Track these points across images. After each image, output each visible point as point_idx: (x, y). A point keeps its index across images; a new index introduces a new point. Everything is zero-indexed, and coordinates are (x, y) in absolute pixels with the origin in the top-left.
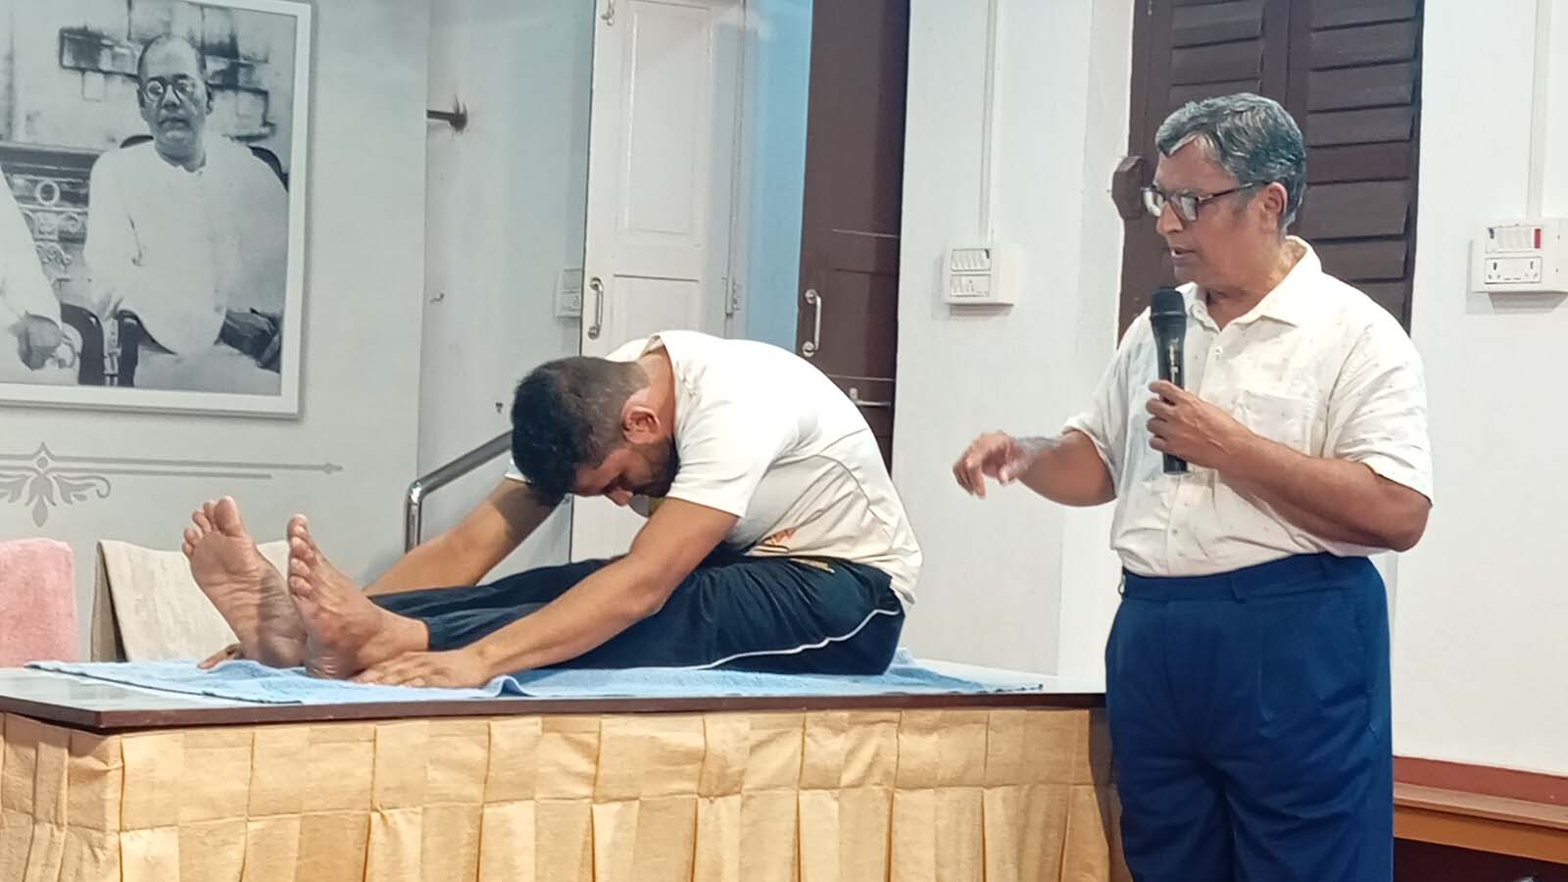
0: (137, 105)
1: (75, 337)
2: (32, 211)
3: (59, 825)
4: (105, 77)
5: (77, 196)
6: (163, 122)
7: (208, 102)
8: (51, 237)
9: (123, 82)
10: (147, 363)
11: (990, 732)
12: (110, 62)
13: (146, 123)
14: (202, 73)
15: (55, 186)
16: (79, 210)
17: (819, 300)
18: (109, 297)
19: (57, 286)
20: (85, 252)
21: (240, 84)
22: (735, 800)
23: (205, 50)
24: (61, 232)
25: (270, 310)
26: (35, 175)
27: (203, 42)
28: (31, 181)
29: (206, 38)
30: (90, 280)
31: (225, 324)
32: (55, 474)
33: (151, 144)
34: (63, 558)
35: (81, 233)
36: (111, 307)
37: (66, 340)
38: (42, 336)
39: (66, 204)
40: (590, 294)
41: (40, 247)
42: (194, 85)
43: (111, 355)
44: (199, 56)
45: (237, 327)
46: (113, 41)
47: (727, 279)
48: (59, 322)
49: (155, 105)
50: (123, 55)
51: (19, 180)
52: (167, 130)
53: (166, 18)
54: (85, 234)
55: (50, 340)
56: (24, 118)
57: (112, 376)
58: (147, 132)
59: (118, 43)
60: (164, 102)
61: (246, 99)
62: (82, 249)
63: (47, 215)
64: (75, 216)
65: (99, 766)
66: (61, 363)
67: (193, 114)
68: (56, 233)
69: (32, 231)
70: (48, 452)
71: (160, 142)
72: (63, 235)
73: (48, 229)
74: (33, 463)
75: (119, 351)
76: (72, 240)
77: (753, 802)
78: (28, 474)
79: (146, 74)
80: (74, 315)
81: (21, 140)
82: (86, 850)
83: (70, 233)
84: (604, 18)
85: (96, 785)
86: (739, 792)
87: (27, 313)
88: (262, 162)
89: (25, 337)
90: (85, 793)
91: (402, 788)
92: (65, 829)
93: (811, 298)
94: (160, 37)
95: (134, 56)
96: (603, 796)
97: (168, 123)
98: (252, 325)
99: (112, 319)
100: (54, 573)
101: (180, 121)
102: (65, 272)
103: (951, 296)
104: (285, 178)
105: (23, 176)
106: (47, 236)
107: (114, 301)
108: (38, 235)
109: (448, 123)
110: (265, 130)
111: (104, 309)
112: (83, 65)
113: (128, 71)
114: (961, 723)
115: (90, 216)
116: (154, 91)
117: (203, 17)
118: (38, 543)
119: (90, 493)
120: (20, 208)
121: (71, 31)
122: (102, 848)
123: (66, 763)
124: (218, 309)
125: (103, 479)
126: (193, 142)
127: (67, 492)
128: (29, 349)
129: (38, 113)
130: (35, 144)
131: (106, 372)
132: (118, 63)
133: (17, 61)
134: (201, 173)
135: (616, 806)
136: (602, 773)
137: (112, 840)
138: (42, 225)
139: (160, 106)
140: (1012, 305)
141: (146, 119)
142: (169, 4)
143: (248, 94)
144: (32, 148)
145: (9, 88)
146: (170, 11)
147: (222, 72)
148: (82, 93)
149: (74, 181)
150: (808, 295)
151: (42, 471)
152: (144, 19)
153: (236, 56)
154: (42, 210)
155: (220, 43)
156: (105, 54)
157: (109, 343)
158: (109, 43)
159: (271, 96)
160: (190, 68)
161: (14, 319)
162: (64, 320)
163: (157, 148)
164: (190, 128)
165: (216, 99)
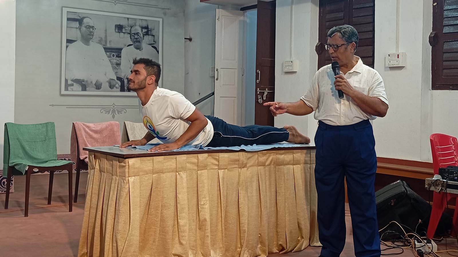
0: (130, 39)
3: (117, 176)
4: (124, 34)
5: (119, 56)
7: (143, 38)
9: (127, 35)
11: (294, 154)
12: (124, 31)
13: (131, 42)
14: (142, 32)
15: (115, 54)
17: (260, 72)
18: (125, 75)
21: (149, 34)
22: (245, 169)
23: (142, 28)
24: (116, 63)
26: (110, 52)
27: (142, 27)
28: (110, 54)
29: (143, 24)
30: (122, 72)
32: (116, 109)
33: (133, 46)
34: (118, 125)
36: (126, 77)
37: (118, 84)
38: (113, 83)
39: (117, 58)
40: (216, 72)
42: (140, 35)
47: (242, 68)
48: (116, 80)
49: (133, 38)
50: (127, 29)
51: (108, 54)
53: (135, 22)
54: (121, 64)
55: (114, 83)
56: (109, 42)
57: (126, 90)
58: (132, 44)
59: (126, 27)
61: (150, 37)
63: (114, 60)
65: (125, 165)
66: (117, 88)
67: (140, 40)
69: (111, 63)
70: (115, 105)
71: (134, 46)
73: (114, 63)
74: (112, 107)
77: (249, 169)
78: (111, 109)
79: (131, 33)
80: (119, 79)
81: (108, 46)
82: (122, 181)
83: (117, 63)
84: (217, 19)
85: (124, 168)
86: (246, 167)
87: (110, 79)
88: (154, 49)
89: (110, 83)
90: (122, 170)
91: (182, 168)
92: (118, 177)
94: (133, 26)
96: (220, 168)
97: (136, 42)
99: (126, 79)
100: (116, 128)
101: (138, 41)
102: (117, 71)
103: (285, 70)
104: (158, 52)
107: (126, 76)
108: (112, 63)
109: (188, 40)
110: (154, 43)
111: (124, 77)
112: (119, 31)
113: (128, 32)
114: (288, 153)
115: (122, 60)
116: (133, 36)
117: (142, 22)
118: (112, 122)
119: (123, 112)
120: (108, 59)
121: (117, 25)
122: (125, 180)
123: (118, 164)
125: (125, 109)
126: (141, 45)
127: (118, 112)
128: (111, 85)
129: (111, 41)
132: (126, 31)
133: (107, 31)
134: (142, 51)
135: (223, 170)
136: (220, 164)
137: (127, 179)
139: (134, 39)
140: (296, 72)
142: (135, 19)
143: (151, 36)
144: (110, 47)
145: (106, 36)
146: (136, 20)
147: (146, 32)
148: (120, 36)
149: (118, 53)
150: (258, 71)
151: (114, 108)
152: (131, 22)
153: (148, 29)
154: (112, 59)
155: (145, 26)
156: (124, 29)
157: (126, 83)
158: (124, 27)
159: (155, 36)
160: (140, 31)
161: (107, 80)
162: (117, 80)
163: (134, 47)
164: (140, 43)
165: (145, 37)
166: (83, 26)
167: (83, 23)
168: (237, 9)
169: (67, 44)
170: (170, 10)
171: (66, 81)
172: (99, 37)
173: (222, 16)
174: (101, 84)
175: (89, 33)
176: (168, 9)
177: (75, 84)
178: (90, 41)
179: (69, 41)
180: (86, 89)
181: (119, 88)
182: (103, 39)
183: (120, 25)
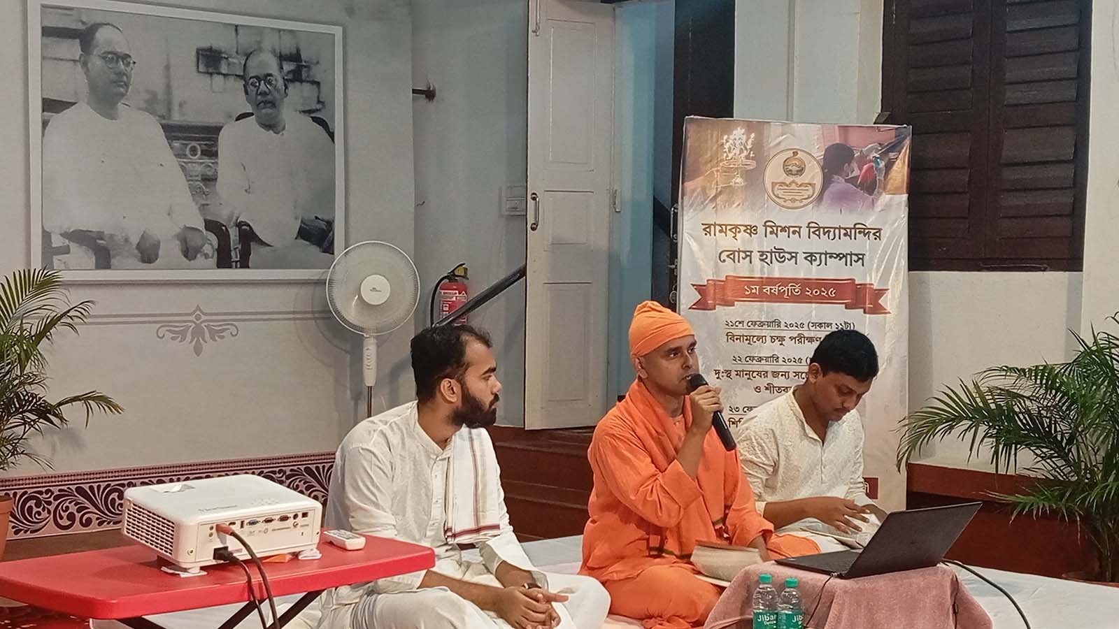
0: (244, 94)
1: (214, 240)
4: (224, 78)
6: (260, 103)
7: (285, 90)
8: (197, 178)
9: (235, 80)
10: (256, 252)
12: (226, 68)
13: (249, 106)
14: (281, 72)
15: (198, 147)
16: (213, 161)
18: (233, 214)
20: (217, 187)
21: (304, 77)
24: (202, 175)
25: (326, 218)
26: (185, 140)
27: (280, 53)
28: (183, 144)
29: (282, 48)
30: (221, 204)
31: (301, 226)
32: (206, 324)
33: (254, 116)
35: (215, 175)
37: (209, 242)
38: (195, 241)
39: (206, 157)
40: (531, 203)
42: (276, 80)
43: (235, 249)
44: (279, 62)
45: (307, 228)
46: (228, 54)
48: (204, 231)
49: (254, 93)
50: (234, 63)
51: (176, 144)
52: (262, 109)
53: (258, 39)
54: (217, 175)
55: (199, 242)
56: (178, 106)
57: (237, 262)
58: (251, 111)
59: (230, 56)
60: (259, 91)
61: (307, 87)
62: (215, 185)
63: (194, 165)
64: (210, 164)
66: (206, 256)
67: (276, 98)
68: (200, 176)
69: (185, 176)
71: (258, 117)
72: (204, 177)
73: (194, 174)
74: (192, 318)
75: (240, 247)
76: (209, 180)
78: (190, 324)
79: (248, 75)
80: (212, 226)
81: (174, 119)
83: (207, 175)
84: (533, 32)
87: (185, 226)
88: (318, 126)
89: (184, 241)
94: (254, 51)
95: (240, 63)
97: (262, 104)
98: (317, 227)
99: (235, 228)
101: (269, 102)
102: (206, 200)
104: (332, 135)
105: (178, 141)
106: (194, 178)
107: (236, 215)
109: (425, 96)
110: (319, 106)
111: (230, 221)
112: (210, 71)
113: (238, 74)
115: (219, 164)
116: (253, 84)
117: (280, 37)
119: (226, 334)
121: (202, 50)
124: (296, 218)
125: (232, 324)
126: (277, 115)
127: (213, 334)
128: (187, 248)
129: (185, 102)
130: (185, 121)
131: (232, 260)
132: (232, 68)
133: (171, 70)
134: (283, 134)
138: (191, 171)
139: (257, 94)
141: (249, 103)
142: (260, 31)
143: (308, 84)
144: (183, 123)
145: (169, 87)
146: (260, 35)
147: (292, 71)
148: (211, 87)
149: (208, 142)
151: (198, 322)
152: (246, 40)
153: (301, 61)
154: (190, 162)
155: (290, 54)
156: (223, 63)
157: (233, 241)
158: (226, 56)
159: (322, 85)
161: (177, 230)
162: (207, 229)
163: (257, 121)
164: (275, 107)
165: (290, 88)
166: (95, 53)
167: (95, 41)
169: (45, 113)
171: (46, 236)
172: (148, 91)
173: (547, 20)
174: (157, 246)
175: (113, 77)
177: (73, 246)
178: (119, 104)
179: (52, 105)
180: (109, 262)
181: (213, 256)
182: (159, 97)
183: (211, 48)
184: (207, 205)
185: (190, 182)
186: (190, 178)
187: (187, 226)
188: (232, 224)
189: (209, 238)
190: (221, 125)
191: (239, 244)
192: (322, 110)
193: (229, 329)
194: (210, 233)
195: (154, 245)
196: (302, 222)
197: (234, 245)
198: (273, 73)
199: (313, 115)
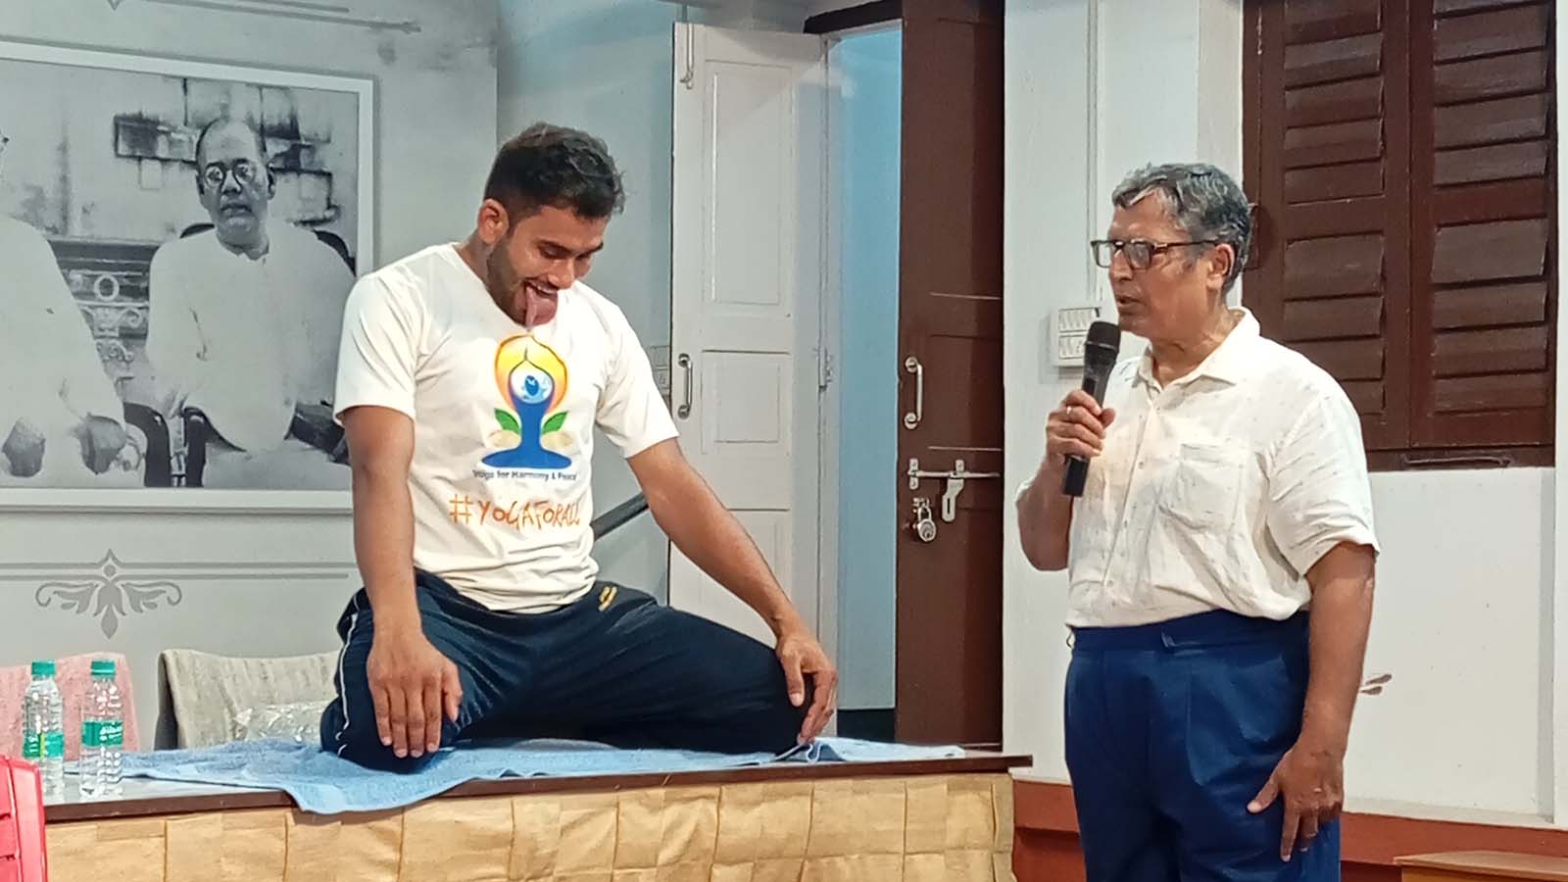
0: (196, 193)
2: (90, 307)
4: (163, 167)
5: (137, 290)
6: (224, 209)
7: (269, 186)
8: (112, 334)
9: (182, 169)
10: (216, 462)
12: (167, 150)
13: (206, 211)
14: (262, 156)
15: (114, 280)
16: (140, 305)
17: (920, 368)
18: (173, 395)
19: (120, 383)
20: (147, 349)
21: (303, 167)
23: (264, 132)
24: (121, 328)
26: (93, 270)
28: (89, 276)
29: (265, 117)
30: (153, 378)
31: (295, 418)
32: (124, 582)
33: (213, 232)
36: (177, 404)
37: (131, 442)
38: (105, 438)
39: (130, 299)
40: (678, 371)
41: (99, 344)
43: (178, 454)
44: (259, 139)
45: (306, 420)
46: (169, 126)
47: (819, 351)
48: (121, 420)
49: (215, 192)
50: (180, 141)
51: (77, 276)
52: (228, 218)
53: (223, 101)
54: (147, 331)
55: (114, 442)
56: (80, 211)
57: (180, 477)
58: (208, 220)
59: (174, 129)
60: (223, 190)
61: (309, 185)
62: (144, 345)
63: (107, 311)
64: (136, 311)
66: (126, 465)
67: (254, 199)
68: (117, 329)
69: (92, 328)
70: (114, 559)
71: (221, 231)
72: (124, 332)
73: (110, 326)
74: (101, 572)
75: (186, 450)
76: (134, 336)
78: (97, 582)
79: (205, 158)
80: (140, 415)
81: (77, 234)
83: (130, 328)
84: (682, 81)
87: (89, 415)
88: (327, 246)
89: (88, 440)
93: (911, 367)
94: (216, 120)
95: (191, 141)
97: (228, 211)
98: (324, 418)
99: (177, 417)
101: (241, 207)
102: (128, 369)
103: (1061, 358)
104: (351, 262)
105: (81, 271)
106: (107, 333)
107: (179, 397)
110: (329, 214)
111: (169, 409)
112: (138, 154)
113: (185, 158)
115: (151, 310)
116: (213, 176)
117: (262, 98)
119: (160, 600)
120: (79, 305)
121: (125, 118)
124: (287, 403)
125: (172, 585)
126: (256, 228)
127: (137, 600)
128: (93, 452)
129: (93, 205)
130: (92, 237)
131: (174, 473)
132: (175, 150)
133: (71, 150)
134: (264, 260)
138: (102, 322)
139: (220, 193)
141: (206, 207)
142: (226, 86)
143: (312, 179)
144: (89, 241)
145: (64, 179)
146: (228, 93)
147: (283, 154)
148: (140, 182)
149: (134, 274)
150: (908, 363)
151: (110, 579)
152: (201, 103)
153: (298, 138)
154: (101, 306)
155: (280, 124)
156: (162, 140)
157: (175, 442)
158: (166, 129)
159: (334, 176)
160: (250, 151)
161: (76, 421)
162: (128, 420)
163: (217, 235)
164: (254, 215)
165: (278, 183)
168: (787, 26)
170: (419, 30)
172: (28, 188)
173: (707, 61)
174: (40, 447)
176: (406, 27)
181: (137, 466)
182: (47, 196)
183: (140, 114)
184: (130, 378)
185: (100, 341)
186: (101, 333)
187: (95, 413)
188: (172, 412)
189: (131, 435)
190: (157, 244)
191: (185, 445)
192: (336, 222)
193: (164, 592)
194: (133, 427)
195: (35, 445)
196: (297, 410)
197: (177, 446)
198: (248, 158)
199: (318, 229)
